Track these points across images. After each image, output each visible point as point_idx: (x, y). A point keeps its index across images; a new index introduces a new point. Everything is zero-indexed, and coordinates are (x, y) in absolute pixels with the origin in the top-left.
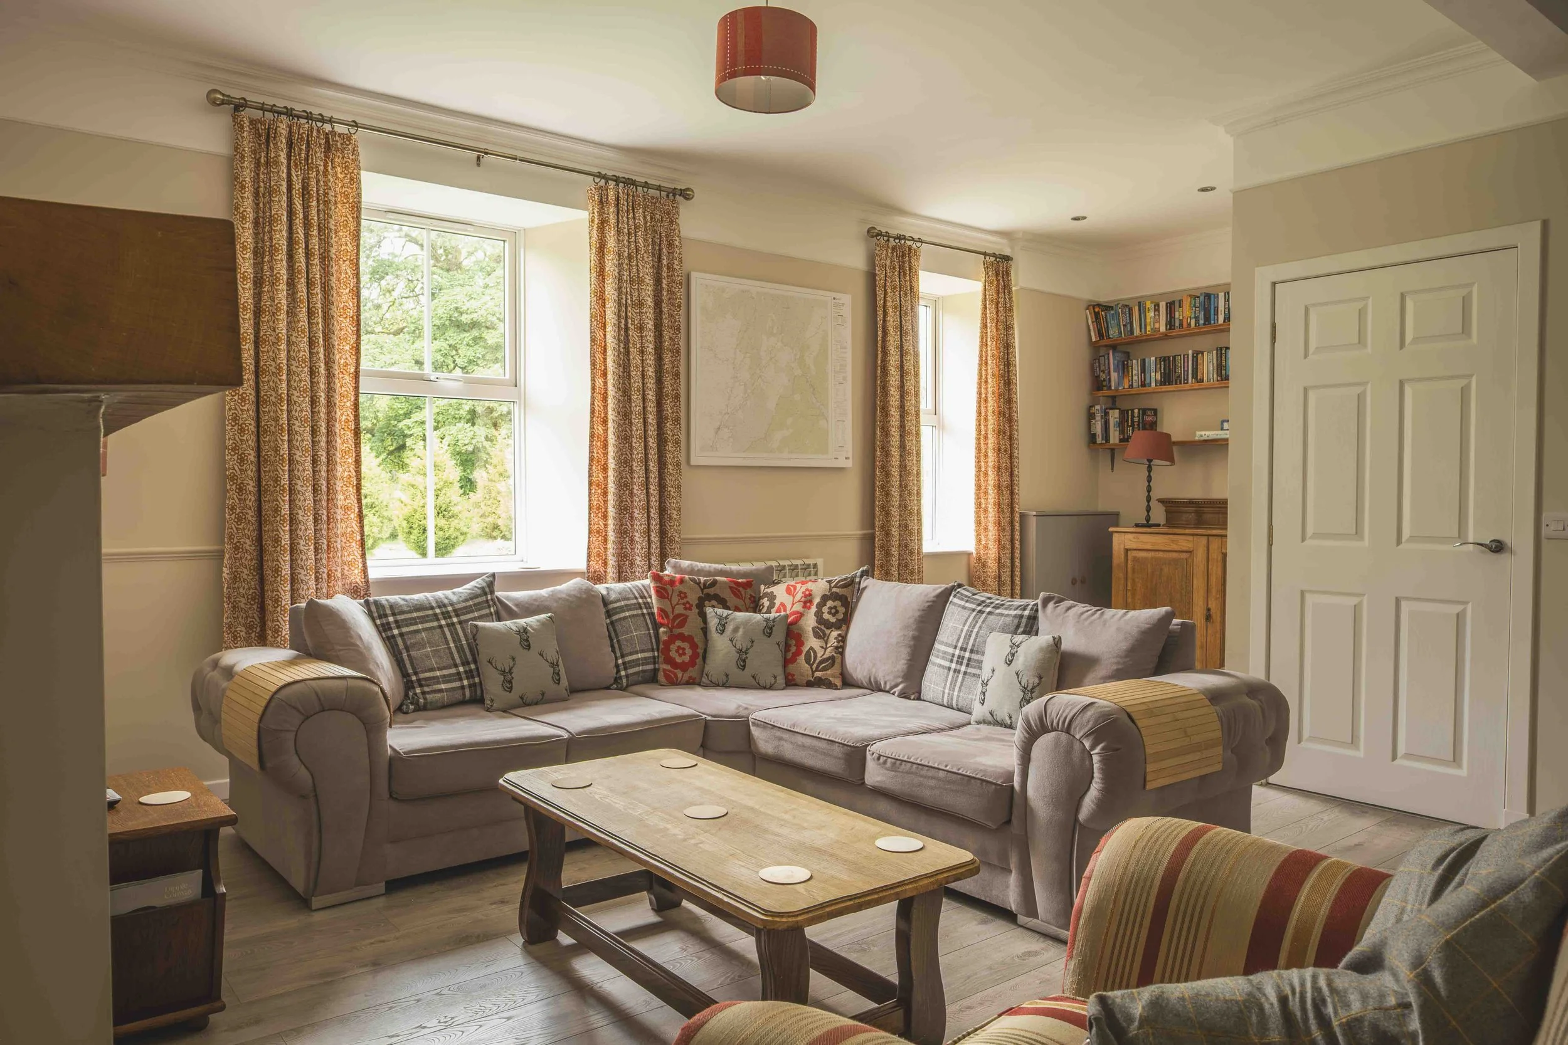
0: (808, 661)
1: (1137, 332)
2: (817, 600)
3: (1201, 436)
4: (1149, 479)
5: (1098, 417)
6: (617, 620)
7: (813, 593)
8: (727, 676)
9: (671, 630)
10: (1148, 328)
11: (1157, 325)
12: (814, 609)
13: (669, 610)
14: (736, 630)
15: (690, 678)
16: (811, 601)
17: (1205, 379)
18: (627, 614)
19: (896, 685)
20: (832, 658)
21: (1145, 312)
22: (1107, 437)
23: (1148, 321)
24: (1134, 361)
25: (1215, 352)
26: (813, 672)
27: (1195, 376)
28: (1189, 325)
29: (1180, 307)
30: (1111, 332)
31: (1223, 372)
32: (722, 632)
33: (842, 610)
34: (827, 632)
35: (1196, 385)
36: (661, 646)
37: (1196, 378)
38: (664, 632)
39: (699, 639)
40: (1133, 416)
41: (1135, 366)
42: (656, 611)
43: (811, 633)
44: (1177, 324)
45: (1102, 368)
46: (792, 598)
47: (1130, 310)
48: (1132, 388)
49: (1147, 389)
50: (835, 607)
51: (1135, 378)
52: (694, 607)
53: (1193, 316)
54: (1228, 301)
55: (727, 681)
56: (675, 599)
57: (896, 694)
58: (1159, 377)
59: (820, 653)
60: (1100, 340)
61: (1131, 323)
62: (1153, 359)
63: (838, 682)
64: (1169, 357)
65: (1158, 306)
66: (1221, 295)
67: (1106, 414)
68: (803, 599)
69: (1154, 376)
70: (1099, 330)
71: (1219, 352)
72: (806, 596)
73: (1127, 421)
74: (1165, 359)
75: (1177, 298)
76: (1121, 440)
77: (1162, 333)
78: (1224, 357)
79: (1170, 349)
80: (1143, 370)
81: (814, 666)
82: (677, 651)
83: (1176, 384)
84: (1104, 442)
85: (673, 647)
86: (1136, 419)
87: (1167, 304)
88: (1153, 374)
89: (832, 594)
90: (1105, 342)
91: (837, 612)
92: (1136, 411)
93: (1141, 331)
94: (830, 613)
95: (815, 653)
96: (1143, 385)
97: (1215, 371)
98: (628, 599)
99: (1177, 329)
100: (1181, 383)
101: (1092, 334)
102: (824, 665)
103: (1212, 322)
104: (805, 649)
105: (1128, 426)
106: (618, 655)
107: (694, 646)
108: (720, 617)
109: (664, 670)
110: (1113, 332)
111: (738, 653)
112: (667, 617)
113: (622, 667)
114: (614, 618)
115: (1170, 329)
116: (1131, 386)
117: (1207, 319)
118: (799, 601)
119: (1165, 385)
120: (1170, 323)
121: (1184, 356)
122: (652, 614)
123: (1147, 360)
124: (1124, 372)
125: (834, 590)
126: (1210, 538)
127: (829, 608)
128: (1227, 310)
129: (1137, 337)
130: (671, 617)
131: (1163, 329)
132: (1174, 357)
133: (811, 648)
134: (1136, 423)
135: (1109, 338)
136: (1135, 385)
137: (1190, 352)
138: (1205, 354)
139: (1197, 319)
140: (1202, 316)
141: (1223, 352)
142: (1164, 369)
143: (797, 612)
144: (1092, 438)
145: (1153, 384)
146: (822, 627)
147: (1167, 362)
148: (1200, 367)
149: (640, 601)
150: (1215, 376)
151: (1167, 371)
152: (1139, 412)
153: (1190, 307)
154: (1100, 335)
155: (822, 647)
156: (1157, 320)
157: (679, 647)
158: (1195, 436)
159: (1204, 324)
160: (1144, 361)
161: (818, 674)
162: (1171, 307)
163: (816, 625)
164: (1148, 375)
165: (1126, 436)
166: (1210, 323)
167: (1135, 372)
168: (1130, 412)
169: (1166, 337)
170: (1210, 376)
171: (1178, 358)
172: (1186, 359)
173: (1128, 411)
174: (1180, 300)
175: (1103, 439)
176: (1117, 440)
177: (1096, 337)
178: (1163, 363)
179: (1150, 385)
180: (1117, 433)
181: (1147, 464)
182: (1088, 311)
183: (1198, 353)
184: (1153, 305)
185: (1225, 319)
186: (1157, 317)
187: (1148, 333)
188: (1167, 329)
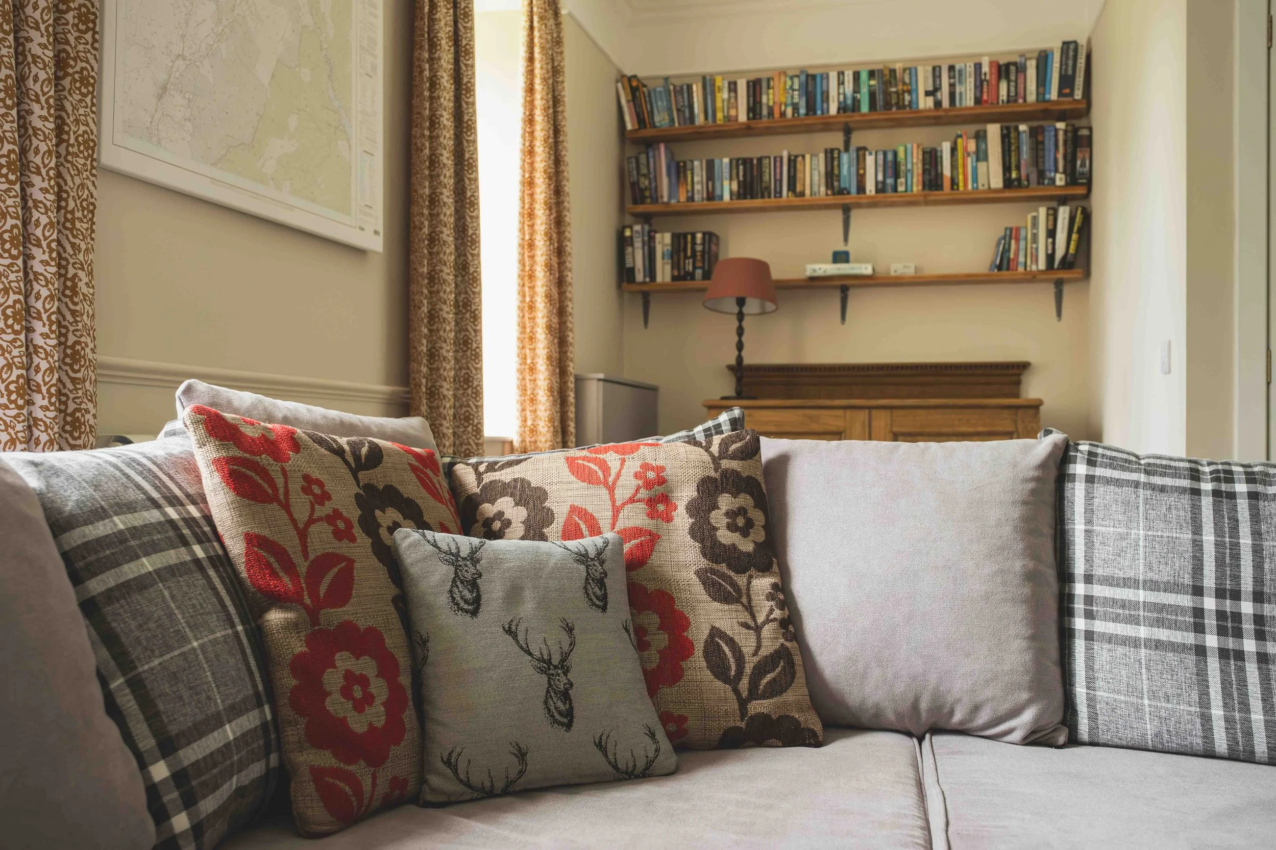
0: (718, 668)
1: (700, 120)
2: (685, 494)
3: (815, 271)
4: (740, 331)
5: (638, 244)
6: (110, 595)
7: (668, 473)
8: (521, 755)
9: (313, 614)
10: (720, 115)
11: (733, 112)
12: (682, 520)
13: (289, 541)
14: (514, 594)
15: (395, 782)
16: (665, 499)
17: (808, 192)
18: (147, 564)
19: (1015, 713)
20: (782, 654)
21: (713, 92)
22: (651, 270)
23: (719, 104)
24: (696, 163)
25: (822, 156)
26: (743, 704)
27: (792, 187)
28: (783, 114)
29: (769, 87)
30: (657, 119)
31: (836, 184)
32: (475, 607)
33: (758, 517)
34: (741, 580)
35: (797, 201)
36: (287, 681)
37: (794, 191)
38: (290, 626)
39: (394, 640)
40: (694, 243)
41: (697, 170)
42: (236, 548)
43: (699, 590)
44: (765, 112)
45: (644, 171)
46: (604, 492)
47: (689, 87)
48: (693, 201)
49: (716, 204)
50: (742, 511)
51: (698, 187)
52: (357, 531)
53: (789, 101)
54: (843, 83)
55: (521, 773)
56: (301, 505)
57: (1017, 736)
58: (735, 186)
59: (747, 642)
60: (640, 128)
61: (691, 107)
62: (726, 160)
63: (813, 722)
64: (751, 160)
65: (735, 83)
66: (833, 76)
67: (651, 239)
68: (643, 494)
69: (727, 188)
70: (638, 115)
71: (829, 155)
72: (649, 485)
73: (685, 249)
74: (747, 162)
75: (763, 76)
76: (674, 278)
77: (742, 124)
78: (836, 163)
79: (752, 148)
80: (710, 176)
81: (744, 684)
82: (346, 692)
83: (763, 197)
84: (648, 280)
85: (333, 679)
86: (699, 248)
87: (748, 82)
88: (726, 183)
89: (725, 474)
90: (648, 132)
91: (750, 524)
92: (699, 236)
93: (706, 118)
94: (732, 527)
95: (731, 642)
96: (711, 197)
97: (823, 181)
98: (129, 507)
99: (765, 119)
100: (769, 197)
101: (627, 118)
102: (769, 677)
103: (819, 112)
104: (699, 634)
105: (686, 257)
106: (147, 742)
107: (387, 668)
108: (453, 558)
109: (318, 774)
110: (661, 119)
111: (542, 671)
112: (289, 567)
113: (171, 796)
114: (97, 585)
115: (754, 118)
116: (691, 199)
117: (811, 108)
118: (632, 500)
119: (745, 198)
120: (754, 109)
121: (775, 158)
122: (223, 561)
123: (717, 162)
124: (678, 178)
125: (725, 464)
127: (727, 514)
128: (842, 97)
129: (701, 127)
130: (303, 567)
131: (743, 117)
132: (760, 160)
133: (715, 632)
134: (698, 254)
135: (655, 127)
136: (697, 197)
137: (785, 154)
138: (808, 157)
139: (795, 107)
140: (803, 103)
141: (836, 155)
142: (744, 176)
143: (637, 532)
144: (624, 274)
145: (727, 197)
146: (723, 568)
147: (748, 166)
148: (799, 175)
149: (172, 513)
150: (823, 189)
151: (748, 179)
152: (704, 238)
153: (785, 89)
154: (641, 121)
155: (746, 626)
156: (732, 103)
157: (349, 676)
158: (805, 270)
159: (807, 114)
160: (710, 165)
161: (758, 707)
162: (755, 87)
163: (703, 563)
164: (718, 184)
165: (682, 273)
166: (815, 113)
167: (696, 179)
168: (689, 237)
169: (747, 131)
170: (816, 189)
171: (766, 161)
172: (778, 164)
173: (685, 235)
174: (769, 80)
175: (645, 276)
176: (668, 279)
177: (633, 124)
178: (741, 167)
179: (721, 198)
180: (668, 268)
181: (736, 309)
182: (620, 85)
183: (796, 157)
184: (726, 85)
185: (839, 109)
186: (733, 100)
187: (718, 122)
188: (748, 118)
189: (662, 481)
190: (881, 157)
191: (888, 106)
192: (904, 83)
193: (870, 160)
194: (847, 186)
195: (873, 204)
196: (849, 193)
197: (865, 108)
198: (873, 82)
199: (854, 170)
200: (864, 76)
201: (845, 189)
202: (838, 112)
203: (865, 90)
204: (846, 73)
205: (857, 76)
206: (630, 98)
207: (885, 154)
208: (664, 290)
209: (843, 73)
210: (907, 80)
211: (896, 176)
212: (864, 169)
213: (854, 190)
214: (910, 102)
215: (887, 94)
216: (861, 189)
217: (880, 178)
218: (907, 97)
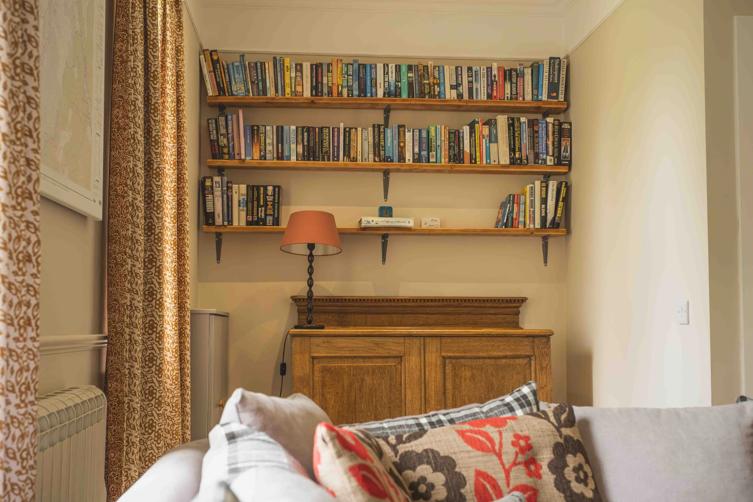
1: (271, 93)
2: (546, 457)
3: (369, 222)
4: (311, 270)
5: (218, 192)
10: (288, 90)
11: (299, 89)
12: (548, 477)
16: (534, 461)
17: (359, 158)
21: (282, 70)
22: (229, 217)
23: (287, 81)
24: (268, 128)
25: (370, 129)
27: (347, 153)
28: (340, 94)
29: (328, 71)
30: (234, 88)
31: (382, 153)
33: (589, 470)
35: (351, 164)
37: (349, 156)
40: (266, 194)
41: (269, 134)
44: (325, 90)
45: (223, 131)
47: (263, 64)
48: (265, 159)
49: (284, 163)
50: (580, 467)
51: (269, 148)
53: (345, 84)
54: (388, 73)
58: (300, 149)
60: (219, 95)
61: (264, 81)
62: (293, 128)
64: (314, 129)
65: (301, 65)
66: (380, 67)
67: (229, 188)
70: (218, 84)
71: (376, 129)
73: (258, 199)
74: (310, 130)
75: (324, 62)
76: (249, 223)
77: (307, 99)
78: (382, 136)
79: (315, 119)
80: (280, 140)
83: (323, 160)
84: (226, 223)
86: (270, 199)
87: (312, 66)
88: (293, 146)
89: (566, 439)
90: (227, 99)
91: (586, 476)
92: (270, 188)
93: (277, 91)
94: (578, 480)
96: (280, 157)
97: (371, 150)
99: (325, 97)
100: (329, 160)
101: (209, 86)
103: (369, 95)
105: (259, 206)
110: (238, 89)
115: (316, 95)
116: (263, 157)
117: (363, 91)
118: (515, 464)
119: (309, 160)
120: (316, 88)
121: (333, 129)
123: (286, 128)
124: (253, 139)
125: (564, 431)
126: (428, 340)
127: (574, 470)
128: (387, 84)
129: (273, 99)
131: (307, 94)
132: (321, 129)
134: (269, 203)
135: (232, 95)
136: (268, 156)
137: (342, 126)
138: (359, 129)
139: (350, 88)
140: (356, 86)
141: (382, 130)
142: (308, 141)
143: (524, 488)
145: (293, 158)
147: (311, 133)
148: (353, 144)
150: (371, 156)
151: (312, 144)
152: (274, 190)
153: (342, 74)
154: (221, 90)
158: (361, 222)
159: (359, 96)
160: (280, 131)
162: (318, 70)
164: (286, 146)
165: (255, 219)
166: (366, 96)
167: (268, 141)
168: (262, 189)
169: (311, 104)
170: (366, 155)
171: (326, 131)
172: (336, 133)
173: (258, 188)
174: (329, 65)
175: (223, 221)
176: (243, 223)
177: (213, 91)
178: (306, 134)
179: (289, 158)
180: (243, 214)
181: (308, 252)
182: (202, 57)
183: (350, 129)
184: (294, 66)
185: (384, 93)
186: (299, 79)
187: (287, 96)
188: (312, 95)
189: (529, 447)
190: (417, 133)
191: (422, 94)
192: (434, 78)
193: (408, 136)
194: (391, 155)
195: (410, 170)
196: (392, 161)
197: (405, 95)
198: (410, 75)
199: (396, 142)
200: (404, 69)
201: (390, 157)
202: (384, 96)
203: (404, 80)
204: (390, 66)
205: (398, 68)
206: (212, 69)
207: (420, 131)
208: (239, 233)
209: (388, 65)
210: (436, 75)
211: (429, 150)
212: (405, 143)
213: (396, 158)
214: (439, 92)
215: (422, 85)
216: (402, 158)
217: (417, 150)
218: (437, 89)
